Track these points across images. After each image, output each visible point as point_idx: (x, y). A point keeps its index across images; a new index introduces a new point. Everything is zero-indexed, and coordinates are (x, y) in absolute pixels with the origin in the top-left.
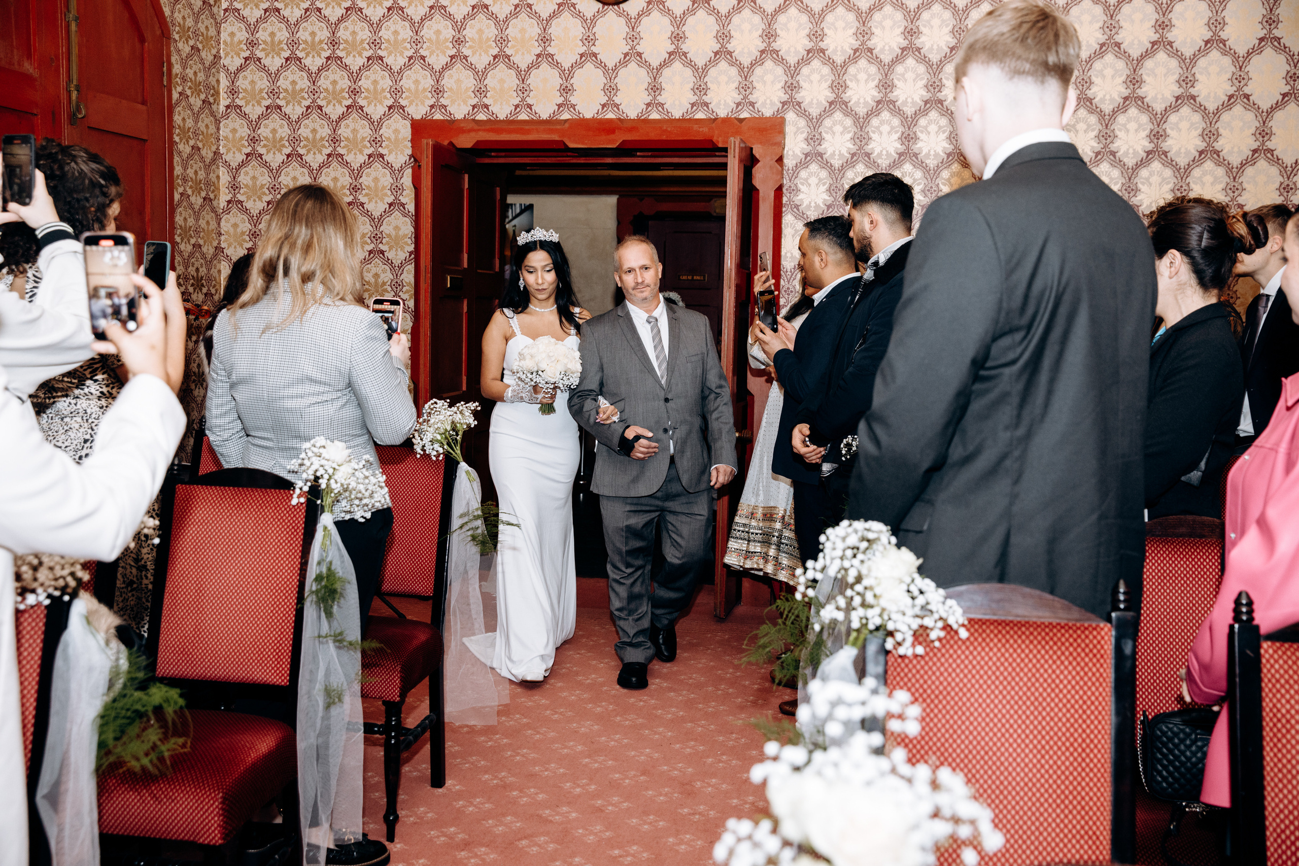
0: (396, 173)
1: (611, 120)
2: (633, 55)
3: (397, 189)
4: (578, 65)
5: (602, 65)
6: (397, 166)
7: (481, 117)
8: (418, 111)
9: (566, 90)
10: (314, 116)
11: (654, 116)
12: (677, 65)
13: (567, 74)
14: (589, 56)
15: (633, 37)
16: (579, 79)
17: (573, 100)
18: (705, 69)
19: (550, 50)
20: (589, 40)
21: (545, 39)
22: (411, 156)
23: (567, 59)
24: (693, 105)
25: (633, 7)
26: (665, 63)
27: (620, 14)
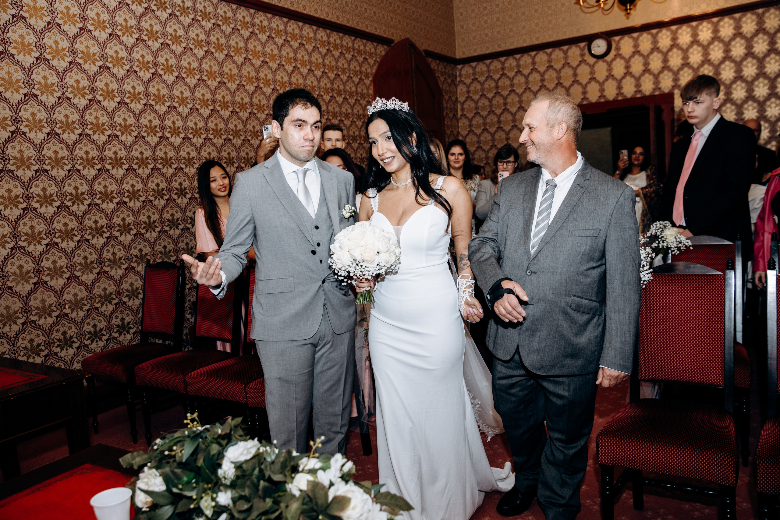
1: (602, 102)
2: (610, 76)
4: (589, 83)
5: (598, 82)
9: (584, 93)
11: (620, 98)
12: (628, 78)
13: (584, 87)
14: (593, 79)
15: (610, 69)
16: (589, 88)
17: (588, 96)
18: (639, 78)
19: (578, 79)
20: (592, 73)
21: (575, 75)
23: (584, 81)
24: (635, 92)
25: (609, 58)
26: (623, 78)
27: (604, 61)
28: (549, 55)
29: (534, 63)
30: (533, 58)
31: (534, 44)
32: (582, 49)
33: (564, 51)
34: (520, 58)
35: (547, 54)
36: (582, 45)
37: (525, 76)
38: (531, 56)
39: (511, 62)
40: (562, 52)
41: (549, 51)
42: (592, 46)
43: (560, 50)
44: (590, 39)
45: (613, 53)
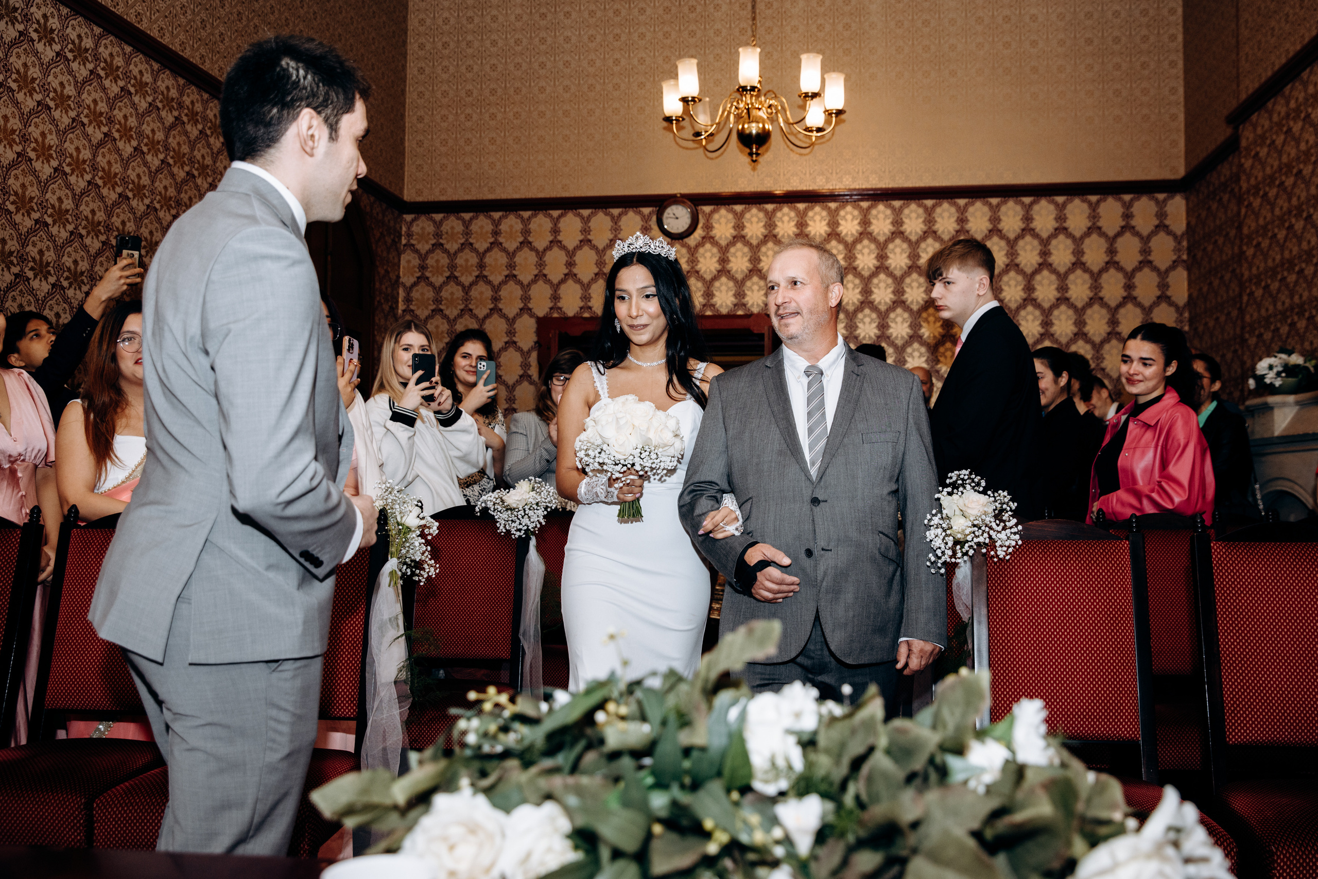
0: (525, 355)
3: (525, 365)
6: (525, 349)
7: (586, 315)
8: (541, 313)
10: (467, 316)
11: (709, 313)
12: (724, 279)
15: (694, 260)
18: (743, 282)
22: (536, 343)
24: (735, 305)
25: (692, 240)
26: (715, 278)
27: (683, 246)
28: (586, 221)
29: (555, 231)
30: (556, 221)
31: (559, 196)
32: (646, 219)
33: (612, 217)
34: (529, 218)
35: (582, 217)
36: (646, 211)
37: (537, 251)
38: (551, 216)
39: (511, 223)
40: (608, 218)
41: (586, 212)
42: (665, 215)
43: (606, 214)
44: (661, 203)
45: (699, 233)
